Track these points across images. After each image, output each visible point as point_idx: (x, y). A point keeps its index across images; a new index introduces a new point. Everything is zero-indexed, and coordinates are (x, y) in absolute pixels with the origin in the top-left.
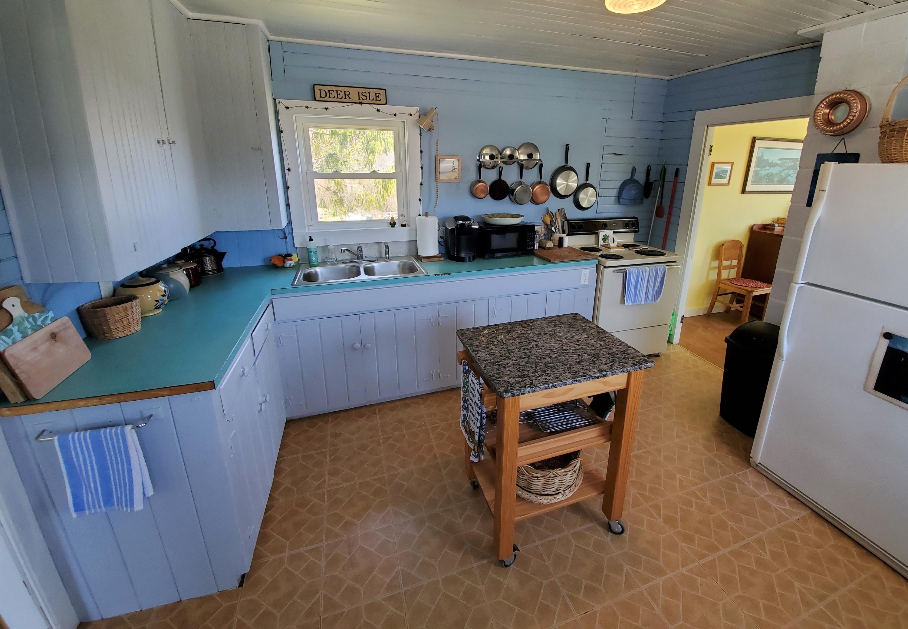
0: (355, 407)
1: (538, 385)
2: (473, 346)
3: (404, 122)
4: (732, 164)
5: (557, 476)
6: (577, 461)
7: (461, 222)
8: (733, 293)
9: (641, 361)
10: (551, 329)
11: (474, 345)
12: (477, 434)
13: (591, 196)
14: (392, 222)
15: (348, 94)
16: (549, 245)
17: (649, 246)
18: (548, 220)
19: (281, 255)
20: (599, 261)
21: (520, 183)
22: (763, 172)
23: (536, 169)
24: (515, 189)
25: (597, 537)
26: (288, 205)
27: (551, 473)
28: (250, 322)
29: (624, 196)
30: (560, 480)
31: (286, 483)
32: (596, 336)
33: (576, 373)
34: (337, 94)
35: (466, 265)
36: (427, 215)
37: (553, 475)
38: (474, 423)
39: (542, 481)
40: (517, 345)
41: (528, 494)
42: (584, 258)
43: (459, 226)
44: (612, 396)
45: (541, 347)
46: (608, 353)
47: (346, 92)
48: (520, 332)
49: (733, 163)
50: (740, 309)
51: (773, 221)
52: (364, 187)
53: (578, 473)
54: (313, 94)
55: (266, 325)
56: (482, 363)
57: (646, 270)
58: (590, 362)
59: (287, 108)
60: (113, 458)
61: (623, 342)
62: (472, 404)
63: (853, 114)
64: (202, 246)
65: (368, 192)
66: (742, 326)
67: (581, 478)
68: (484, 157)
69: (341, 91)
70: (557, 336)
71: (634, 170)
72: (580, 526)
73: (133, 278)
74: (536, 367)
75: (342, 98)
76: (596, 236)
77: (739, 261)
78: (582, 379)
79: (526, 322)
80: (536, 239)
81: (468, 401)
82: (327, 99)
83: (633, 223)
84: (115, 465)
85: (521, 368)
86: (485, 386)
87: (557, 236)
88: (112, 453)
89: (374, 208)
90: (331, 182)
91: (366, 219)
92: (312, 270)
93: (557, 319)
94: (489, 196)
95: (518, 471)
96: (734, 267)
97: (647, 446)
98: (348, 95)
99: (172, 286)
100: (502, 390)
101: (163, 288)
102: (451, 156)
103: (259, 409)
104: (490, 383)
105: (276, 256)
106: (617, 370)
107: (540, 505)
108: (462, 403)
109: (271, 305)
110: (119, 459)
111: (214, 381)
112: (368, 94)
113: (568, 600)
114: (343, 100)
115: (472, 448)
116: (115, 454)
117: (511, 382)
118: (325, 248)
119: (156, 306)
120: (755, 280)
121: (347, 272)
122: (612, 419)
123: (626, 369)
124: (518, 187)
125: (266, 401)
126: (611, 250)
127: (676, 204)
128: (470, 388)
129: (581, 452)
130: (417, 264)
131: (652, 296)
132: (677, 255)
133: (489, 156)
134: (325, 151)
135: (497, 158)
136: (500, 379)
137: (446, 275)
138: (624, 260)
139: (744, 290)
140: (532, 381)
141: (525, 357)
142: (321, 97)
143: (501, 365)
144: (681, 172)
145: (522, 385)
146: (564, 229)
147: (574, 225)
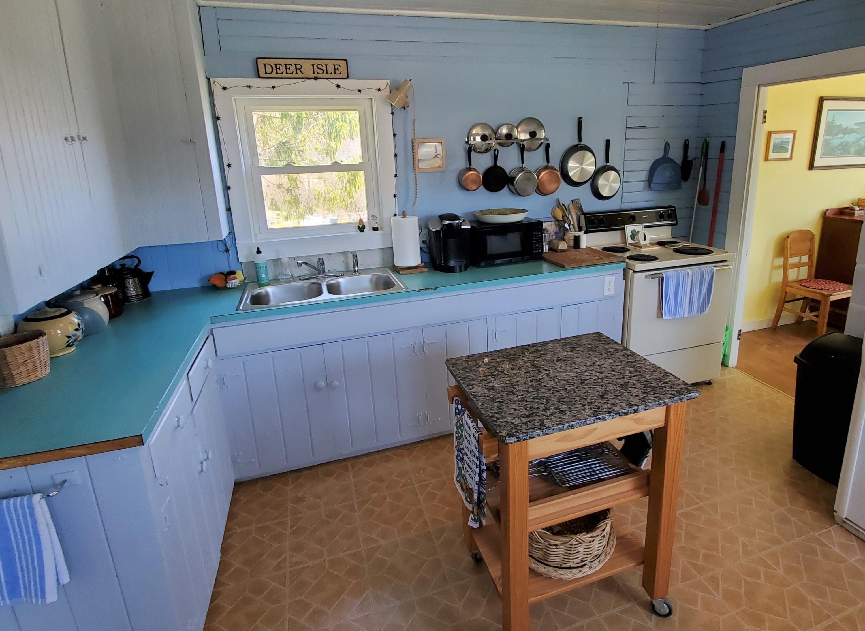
0: (321, 463)
1: (551, 426)
3: (371, 99)
4: (795, 133)
5: (581, 543)
6: (607, 523)
7: (447, 222)
8: (804, 298)
9: (682, 390)
10: (565, 354)
11: (468, 378)
12: (476, 491)
13: (613, 182)
14: (361, 226)
15: (300, 67)
16: (563, 246)
17: (692, 242)
18: (559, 215)
19: (222, 273)
20: (627, 264)
21: (522, 169)
22: (836, 142)
23: (541, 151)
24: (515, 178)
25: (637, 621)
26: (229, 210)
27: (574, 539)
28: (185, 360)
29: (656, 179)
30: (585, 548)
31: (237, 563)
32: (624, 361)
33: (598, 408)
34: (286, 69)
35: (457, 276)
36: (404, 215)
37: (576, 541)
38: (472, 478)
39: (562, 550)
40: (523, 376)
41: (544, 568)
42: (607, 261)
43: (445, 227)
44: (649, 437)
45: (554, 377)
46: (640, 382)
47: (297, 65)
48: (526, 359)
49: (796, 131)
50: (815, 319)
51: (852, 204)
52: (325, 181)
53: (609, 538)
54: (256, 71)
55: (206, 362)
56: (479, 400)
57: (688, 274)
58: (616, 394)
59: (225, 88)
60: (19, 537)
61: (659, 368)
62: (468, 453)
64: (123, 265)
65: (330, 188)
66: (817, 340)
67: (613, 546)
68: (474, 139)
69: (291, 65)
70: (573, 362)
71: (668, 146)
72: (614, 607)
73: (38, 310)
74: (548, 403)
75: (292, 73)
76: (622, 233)
77: (810, 257)
78: (606, 416)
79: (533, 346)
80: (545, 240)
81: (463, 449)
82: (274, 75)
83: (669, 213)
84: (21, 544)
85: (528, 405)
86: (485, 432)
87: (571, 235)
88: (18, 530)
89: (339, 208)
90: (284, 178)
91: (330, 223)
92: (262, 290)
93: (573, 341)
94: (482, 187)
95: (529, 537)
96: (804, 265)
97: (698, 501)
98: (300, 69)
99: (87, 317)
100: (504, 433)
101: (76, 321)
102: (431, 139)
103: (200, 468)
104: (489, 426)
105: (216, 274)
106: (651, 403)
107: (561, 582)
108: (456, 453)
109: (211, 337)
110: (26, 538)
111: (141, 435)
112: (324, 66)
114: (294, 75)
115: (471, 509)
116: (21, 531)
117: (515, 423)
118: (277, 261)
119: (68, 344)
120: (832, 280)
121: (306, 290)
122: (649, 467)
123: (662, 402)
124: (518, 174)
125: (208, 458)
126: (643, 250)
128: (464, 433)
129: (611, 511)
130: (394, 277)
131: (698, 308)
132: (727, 252)
133: (480, 137)
134: (275, 139)
135: (491, 139)
136: (501, 420)
137: (430, 290)
138: (659, 261)
139: (818, 293)
140: (542, 420)
141: (533, 390)
142: (266, 73)
143: (502, 402)
144: (728, 146)
145: (529, 427)
146: (581, 225)
147: (593, 219)
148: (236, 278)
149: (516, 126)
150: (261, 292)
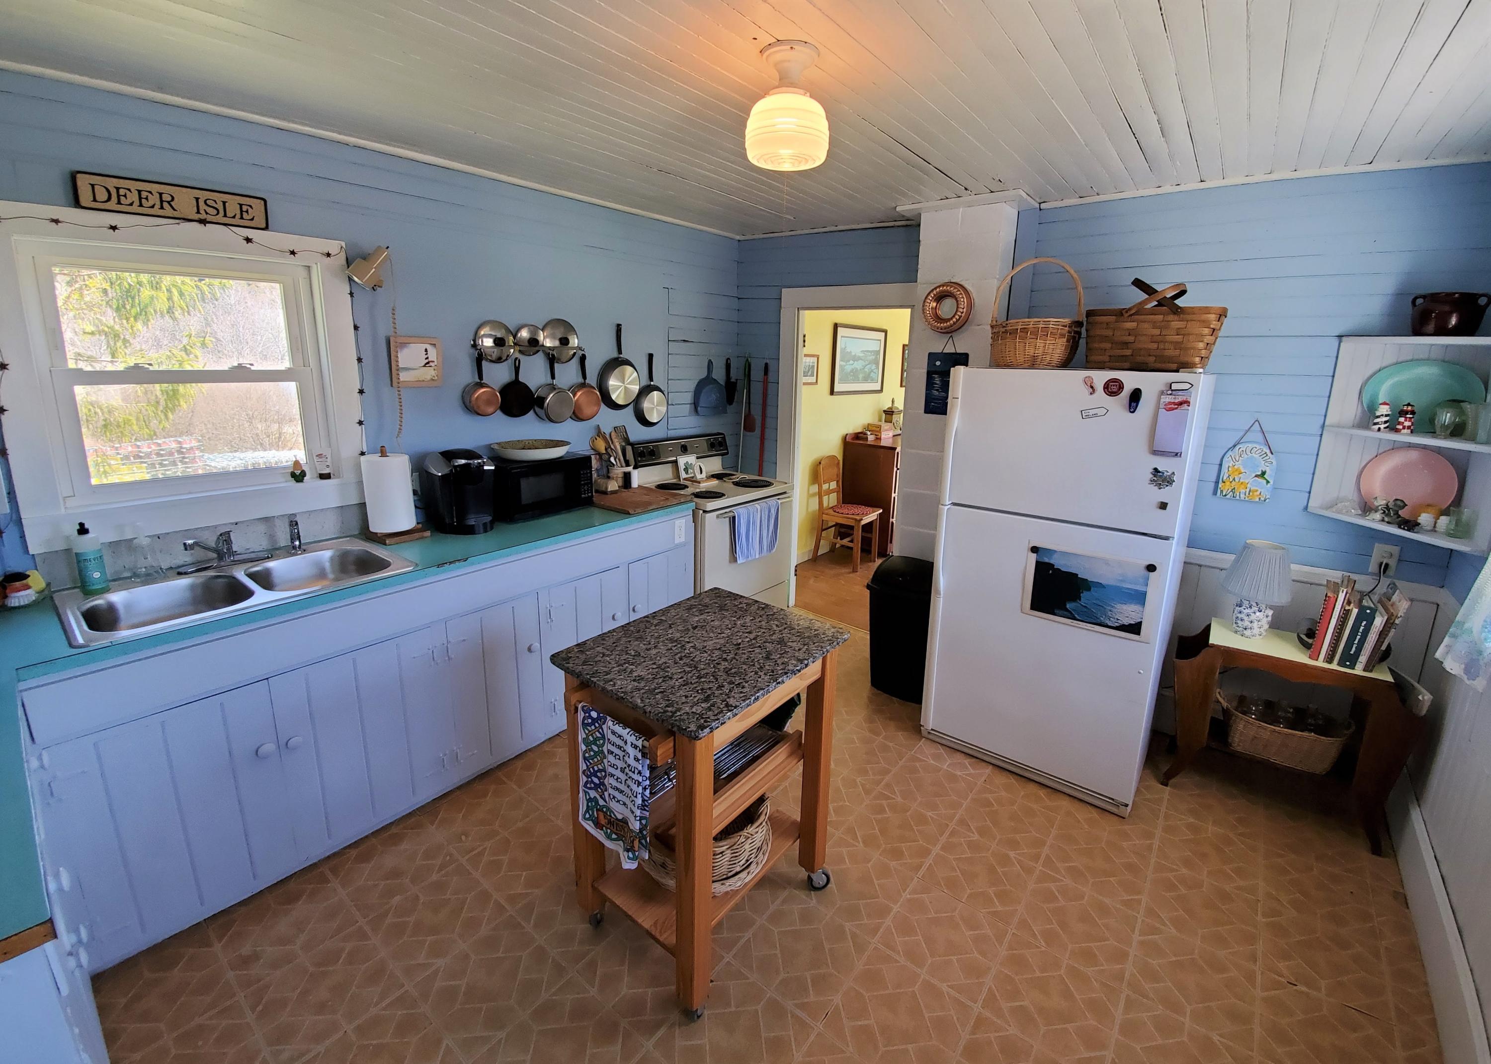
0: (269, 885)
1: (738, 704)
2: (598, 674)
3: (311, 268)
4: (818, 357)
5: (747, 839)
6: (767, 806)
7: (459, 462)
8: (837, 525)
10: (697, 619)
11: (600, 673)
13: (659, 404)
14: (298, 472)
15: (169, 199)
16: (612, 486)
17: (748, 473)
18: (601, 446)
20: (697, 504)
21: (553, 388)
22: (848, 368)
23: (575, 364)
24: (545, 399)
27: (742, 836)
29: (702, 403)
30: (751, 843)
32: (763, 615)
33: (773, 672)
34: (140, 198)
36: (383, 453)
37: (743, 838)
39: (728, 855)
40: (667, 655)
42: (669, 502)
43: (457, 470)
45: (703, 648)
46: (793, 634)
47: (163, 195)
48: (656, 634)
49: (818, 355)
50: (850, 545)
51: (863, 429)
54: (73, 195)
57: (756, 510)
58: (779, 653)
62: (615, 773)
63: (961, 310)
67: (772, 832)
68: (484, 342)
69: (150, 192)
70: (712, 627)
71: (711, 364)
72: (772, 904)
74: (717, 680)
75: (152, 207)
76: (673, 466)
77: (837, 482)
78: (785, 678)
80: (593, 480)
81: (603, 771)
82: (112, 205)
83: (719, 442)
85: (696, 687)
87: (619, 471)
92: (100, 601)
94: (500, 411)
96: (833, 491)
98: (169, 202)
100: (693, 727)
102: (420, 338)
107: (730, 895)
108: (584, 780)
112: (220, 204)
113: (798, 1012)
114: (156, 211)
117: (698, 712)
118: (124, 546)
120: (857, 504)
124: (548, 394)
126: (701, 485)
127: (770, 411)
128: (607, 747)
129: (767, 794)
131: (767, 545)
132: (784, 483)
133: (491, 340)
135: (507, 344)
136: (678, 713)
137: (457, 564)
138: (726, 498)
139: (852, 519)
140: (725, 700)
141: (691, 669)
142: (95, 200)
143: (665, 691)
144: (771, 368)
145: (716, 712)
146: (628, 459)
147: (641, 451)
148: (28, 587)
149: (541, 328)
150: (96, 606)
